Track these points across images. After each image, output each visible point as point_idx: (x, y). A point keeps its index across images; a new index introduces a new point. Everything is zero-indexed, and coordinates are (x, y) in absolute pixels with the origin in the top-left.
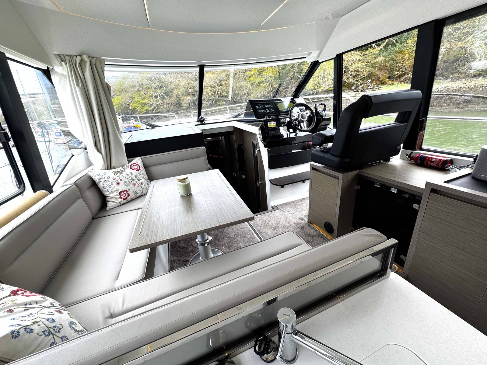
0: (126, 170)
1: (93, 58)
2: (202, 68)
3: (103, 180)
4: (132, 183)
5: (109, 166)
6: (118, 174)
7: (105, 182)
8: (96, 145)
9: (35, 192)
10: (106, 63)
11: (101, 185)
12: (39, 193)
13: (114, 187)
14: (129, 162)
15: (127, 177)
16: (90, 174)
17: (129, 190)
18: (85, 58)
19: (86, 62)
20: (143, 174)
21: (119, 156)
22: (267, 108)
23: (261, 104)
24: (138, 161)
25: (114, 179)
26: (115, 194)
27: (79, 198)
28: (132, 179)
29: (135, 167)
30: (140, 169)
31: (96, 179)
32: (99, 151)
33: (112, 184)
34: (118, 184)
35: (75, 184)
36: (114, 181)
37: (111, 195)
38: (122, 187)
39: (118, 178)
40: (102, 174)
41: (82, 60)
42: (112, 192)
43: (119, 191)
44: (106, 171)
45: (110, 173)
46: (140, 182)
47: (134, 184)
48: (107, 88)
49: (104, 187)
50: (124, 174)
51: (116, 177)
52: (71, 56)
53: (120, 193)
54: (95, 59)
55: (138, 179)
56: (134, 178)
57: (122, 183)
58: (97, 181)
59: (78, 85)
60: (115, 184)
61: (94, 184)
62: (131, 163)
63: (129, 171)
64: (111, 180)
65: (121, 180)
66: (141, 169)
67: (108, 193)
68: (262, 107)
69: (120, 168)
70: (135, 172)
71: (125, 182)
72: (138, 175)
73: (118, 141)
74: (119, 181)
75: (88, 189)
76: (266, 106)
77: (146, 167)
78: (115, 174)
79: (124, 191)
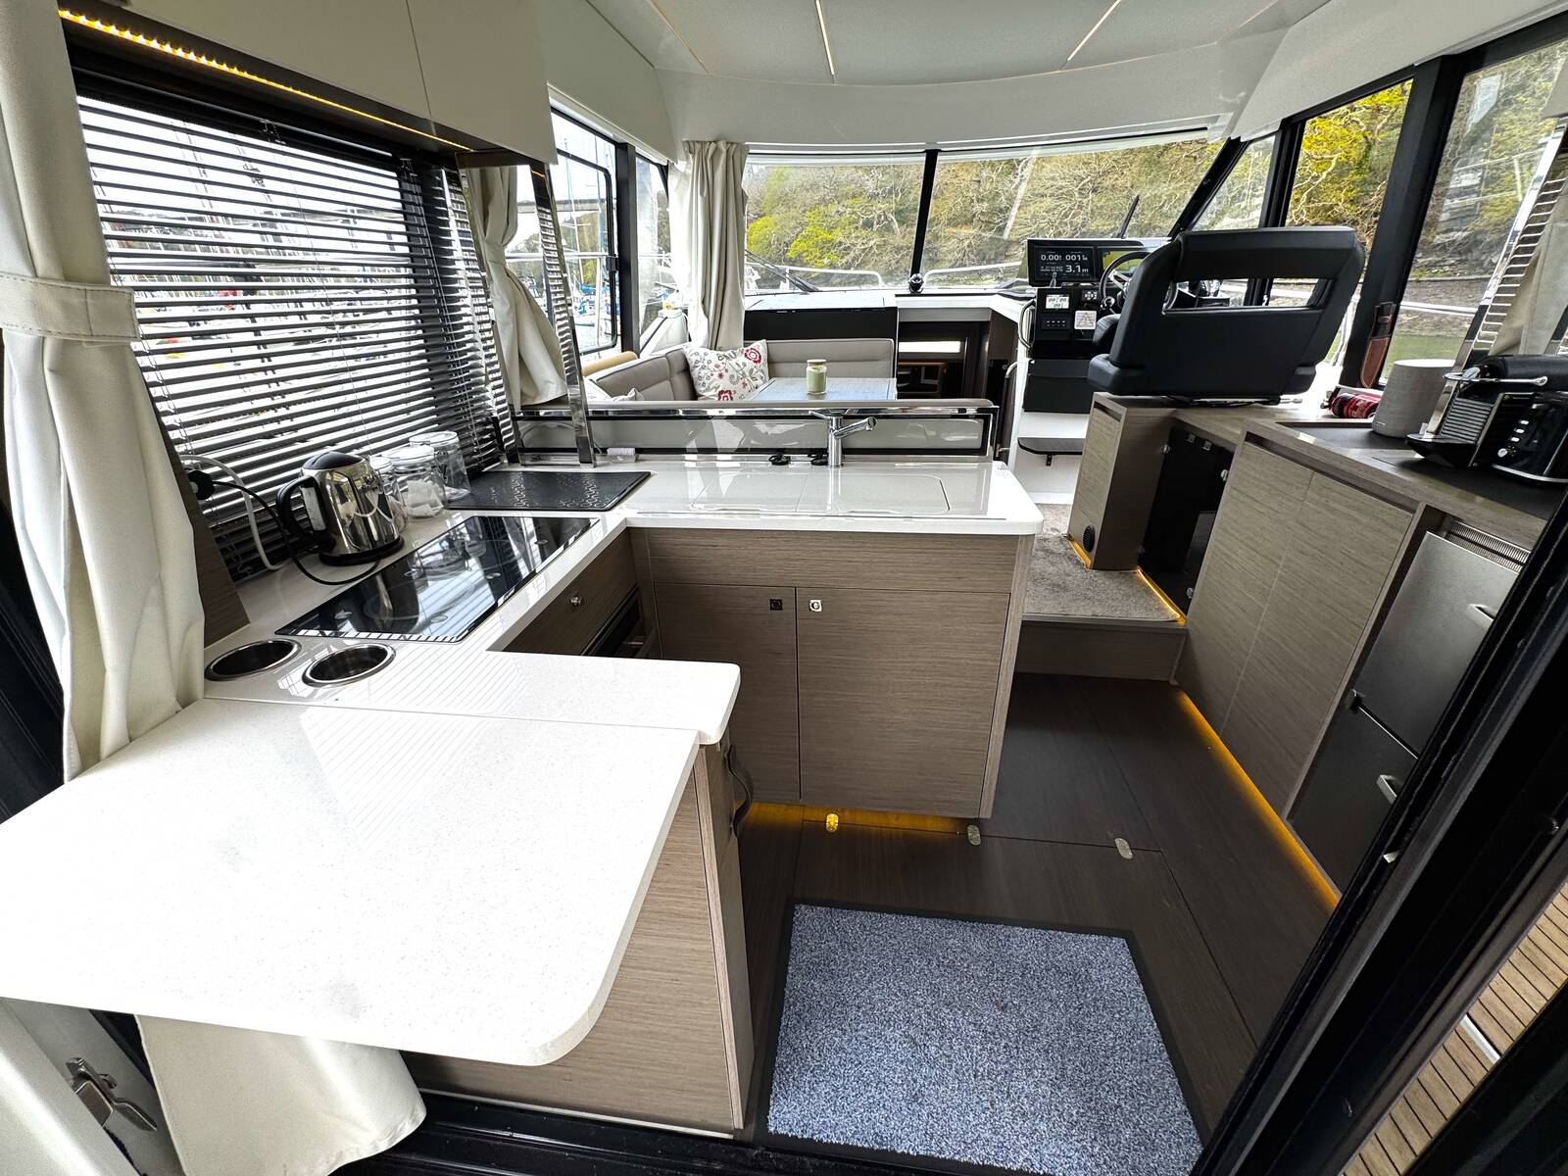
0: (738, 358)
1: (732, 144)
2: (932, 156)
3: (700, 364)
4: (742, 381)
5: (714, 345)
6: (724, 360)
7: (703, 368)
8: (703, 302)
9: (623, 351)
10: (751, 151)
11: (695, 373)
12: (628, 353)
13: (714, 380)
14: (745, 345)
15: (737, 367)
16: (685, 350)
17: (735, 392)
18: (722, 146)
19: (721, 152)
20: (762, 371)
21: (734, 329)
22: (1071, 262)
23: (1057, 252)
24: (760, 345)
25: (717, 366)
26: (713, 392)
27: (666, 379)
28: (744, 374)
29: (753, 356)
30: (759, 361)
31: (692, 360)
32: (706, 314)
33: (712, 375)
34: (721, 376)
35: (666, 355)
36: (716, 369)
37: (706, 394)
38: (725, 384)
39: (722, 366)
40: (702, 354)
41: (717, 149)
42: (708, 390)
43: (720, 389)
44: (708, 351)
45: (713, 355)
46: (754, 383)
47: (745, 385)
48: (741, 199)
49: (700, 378)
50: (733, 362)
51: (720, 363)
52: (703, 143)
53: (721, 392)
54: (735, 146)
55: (752, 378)
56: (747, 374)
57: (726, 376)
58: (692, 365)
59: (702, 194)
60: (716, 374)
61: (687, 369)
62: (749, 348)
63: (741, 359)
64: (712, 366)
65: (726, 371)
66: (762, 361)
67: (703, 389)
68: (1058, 257)
69: (730, 352)
70: (750, 364)
71: (732, 376)
72: (755, 370)
73: (737, 303)
74: (723, 371)
75: (678, 373)
76: (1068, 257)
77: (771, 362)
78: (720, 358)
79: (726, 392)
